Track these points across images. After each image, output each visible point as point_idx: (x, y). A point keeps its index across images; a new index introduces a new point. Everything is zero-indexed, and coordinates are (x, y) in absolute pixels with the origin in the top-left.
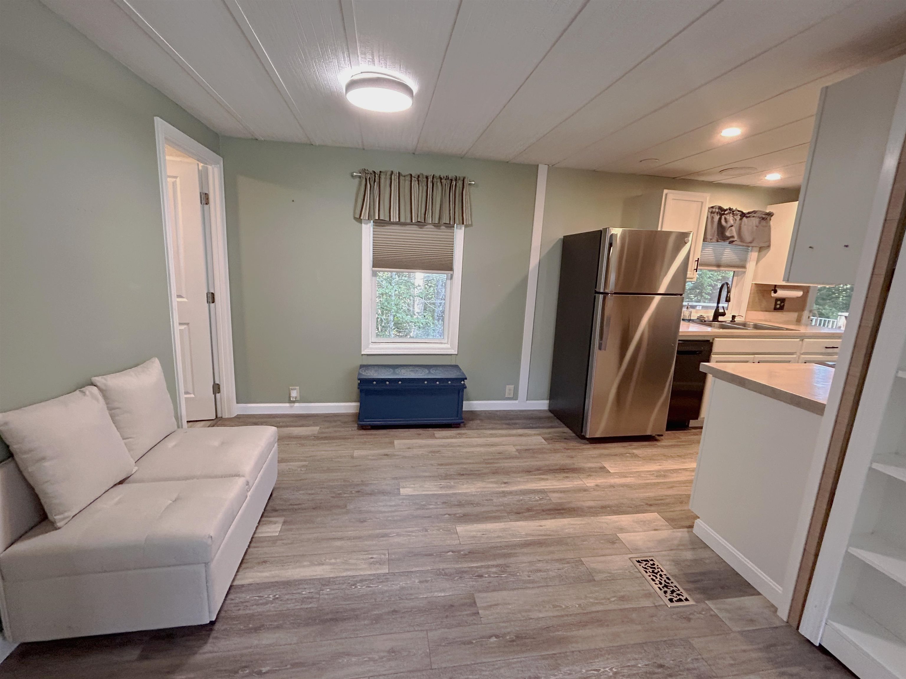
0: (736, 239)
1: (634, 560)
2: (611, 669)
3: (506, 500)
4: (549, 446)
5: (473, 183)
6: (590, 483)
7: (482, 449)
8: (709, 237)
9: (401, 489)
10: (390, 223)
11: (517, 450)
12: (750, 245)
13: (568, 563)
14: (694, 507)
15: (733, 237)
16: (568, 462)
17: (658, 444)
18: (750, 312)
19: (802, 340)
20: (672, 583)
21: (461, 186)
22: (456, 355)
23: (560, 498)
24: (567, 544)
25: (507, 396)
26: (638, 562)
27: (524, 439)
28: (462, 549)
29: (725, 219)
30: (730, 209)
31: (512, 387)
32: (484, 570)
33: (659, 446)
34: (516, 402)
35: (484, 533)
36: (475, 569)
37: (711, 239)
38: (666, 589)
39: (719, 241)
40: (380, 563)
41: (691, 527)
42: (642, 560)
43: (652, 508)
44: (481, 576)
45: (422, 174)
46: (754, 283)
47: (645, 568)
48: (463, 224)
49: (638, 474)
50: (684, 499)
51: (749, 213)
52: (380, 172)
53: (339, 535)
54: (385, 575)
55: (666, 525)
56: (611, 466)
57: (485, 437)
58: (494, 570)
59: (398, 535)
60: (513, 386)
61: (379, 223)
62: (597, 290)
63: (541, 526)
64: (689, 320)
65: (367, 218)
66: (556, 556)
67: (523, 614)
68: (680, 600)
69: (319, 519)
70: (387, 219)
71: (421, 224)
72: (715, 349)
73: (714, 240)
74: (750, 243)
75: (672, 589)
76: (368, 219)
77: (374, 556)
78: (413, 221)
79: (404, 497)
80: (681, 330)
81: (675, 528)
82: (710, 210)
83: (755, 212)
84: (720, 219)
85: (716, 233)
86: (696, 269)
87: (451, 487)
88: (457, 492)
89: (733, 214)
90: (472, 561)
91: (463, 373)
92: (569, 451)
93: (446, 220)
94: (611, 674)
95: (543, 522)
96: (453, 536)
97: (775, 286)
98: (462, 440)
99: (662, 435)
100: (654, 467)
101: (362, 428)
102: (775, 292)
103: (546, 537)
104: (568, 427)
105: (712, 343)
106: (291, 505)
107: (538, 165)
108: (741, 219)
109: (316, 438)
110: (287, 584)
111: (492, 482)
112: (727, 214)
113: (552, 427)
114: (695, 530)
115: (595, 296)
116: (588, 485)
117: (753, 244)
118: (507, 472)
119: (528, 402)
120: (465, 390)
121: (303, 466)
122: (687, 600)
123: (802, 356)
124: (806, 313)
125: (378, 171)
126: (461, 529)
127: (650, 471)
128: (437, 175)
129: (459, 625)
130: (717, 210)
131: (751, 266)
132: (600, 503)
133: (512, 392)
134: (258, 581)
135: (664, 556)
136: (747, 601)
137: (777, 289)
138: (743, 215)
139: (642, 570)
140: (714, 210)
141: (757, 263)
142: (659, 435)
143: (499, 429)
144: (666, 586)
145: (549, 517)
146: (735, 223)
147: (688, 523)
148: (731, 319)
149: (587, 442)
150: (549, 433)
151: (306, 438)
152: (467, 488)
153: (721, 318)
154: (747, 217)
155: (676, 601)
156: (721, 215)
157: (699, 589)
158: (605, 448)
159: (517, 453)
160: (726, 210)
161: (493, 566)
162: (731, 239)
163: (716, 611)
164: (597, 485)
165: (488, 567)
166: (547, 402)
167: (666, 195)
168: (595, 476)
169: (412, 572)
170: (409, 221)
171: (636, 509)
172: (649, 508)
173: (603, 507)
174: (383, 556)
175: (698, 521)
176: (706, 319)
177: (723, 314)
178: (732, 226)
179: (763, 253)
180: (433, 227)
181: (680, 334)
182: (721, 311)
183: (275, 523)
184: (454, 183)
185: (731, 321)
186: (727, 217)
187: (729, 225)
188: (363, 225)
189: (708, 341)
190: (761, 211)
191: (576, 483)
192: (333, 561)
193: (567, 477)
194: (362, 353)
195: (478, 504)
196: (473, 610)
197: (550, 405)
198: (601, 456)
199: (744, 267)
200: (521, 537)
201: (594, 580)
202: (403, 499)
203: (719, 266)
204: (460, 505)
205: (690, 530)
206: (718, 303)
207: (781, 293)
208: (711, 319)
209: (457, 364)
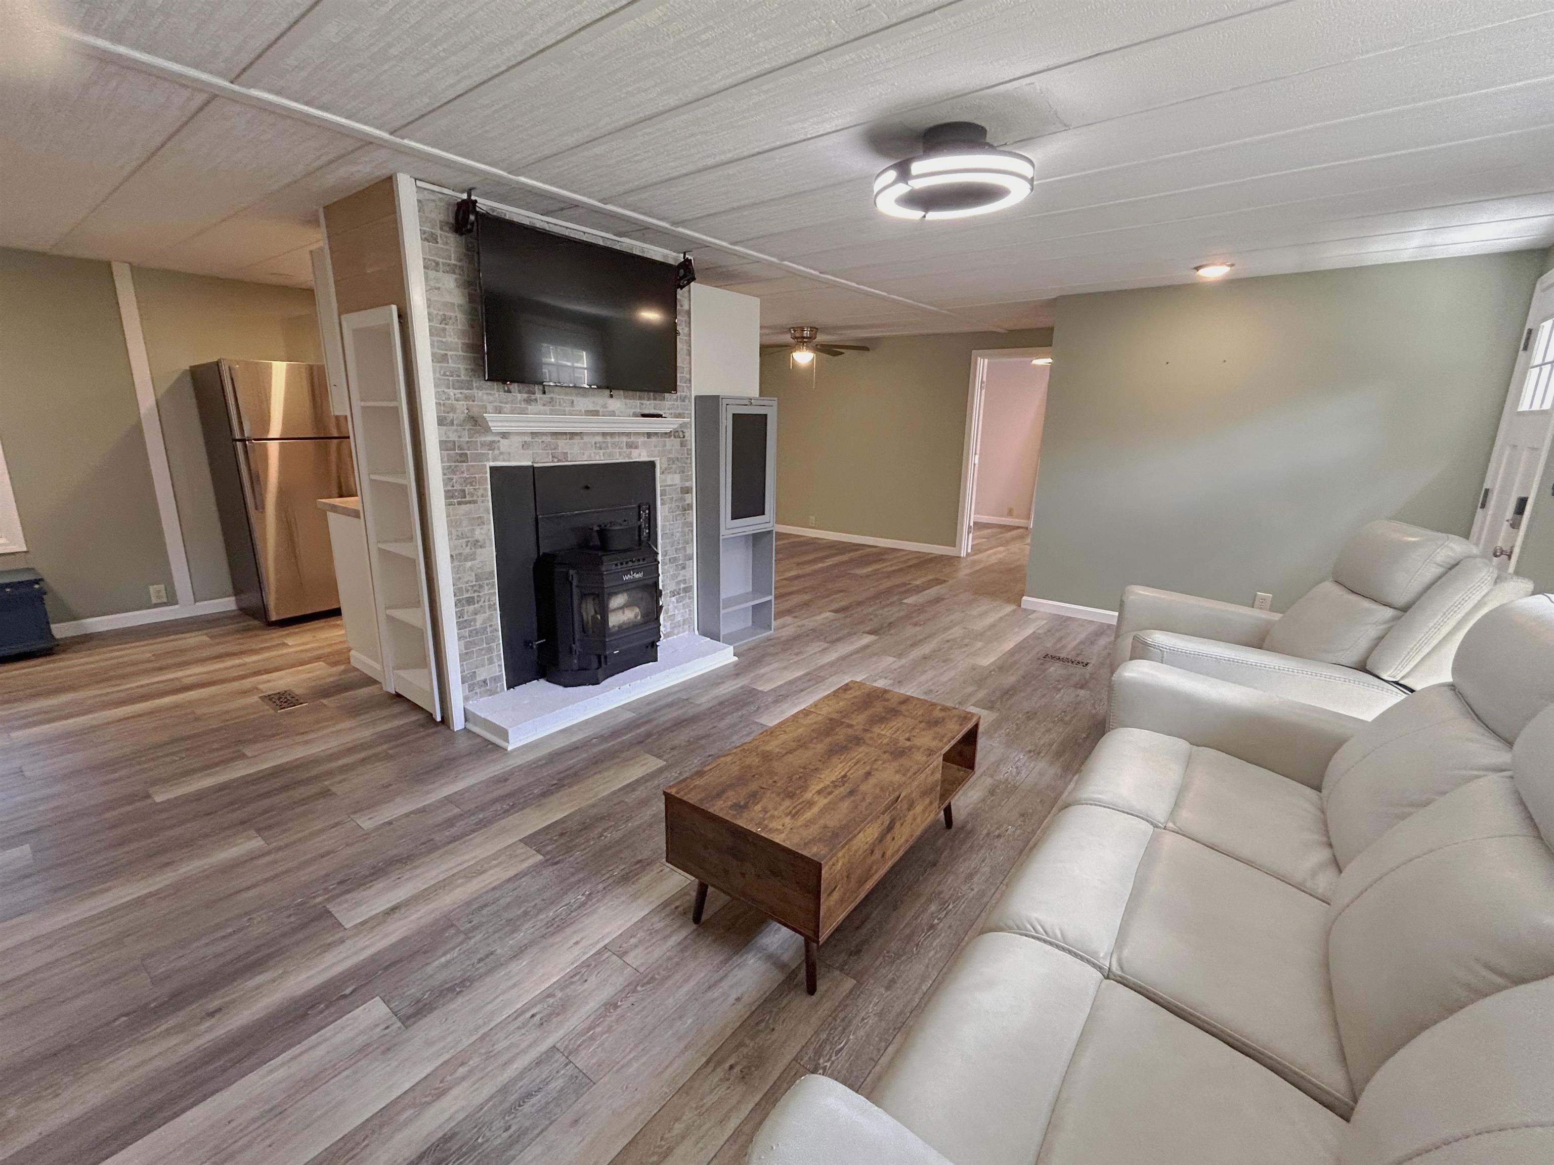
1: (263, 697)
3: (107, 698)
4: (211, 642)
6: (253, 658)
7: (88, 666)
11: (152, 655)
13: (174, 717)
16: (236, 648)
20: (295, 699)
22: (23, 553)
23: (199, 678)
24: (182, 707)
25: (154, 601)
26: (268, 696)
27: (174, 643)
31: (162, 587)
34: (177, 607)
38: (283, 704)
42: (272, 694)
43: (319, 660)
47: (272, 698)
55: (326, 667)
56: (294, 640)
57: (102, 654)
60: (162, 585)
62: (235, 437)
66: (161, 717)
75: (290, 702)
81: (333, 667)
91: (39, 574)
92: (242, 640)
98: (53, 665)
103: (155, 709)
104: (257, 619)
107: (109, 265)
111: (90, 690)
113: (231, 624)
114: (352, 664)
116: (248, 660)
119: (198, 604)
122: (301, 704)
132: (257, 670)
133: (163, 593)
135: (303, 686)
139: (267, 700)
143: (134, 642)
144: (285, 702)
145: (168, 695)
150: (222, 630)
152: (43, 703)
155: (288, 707)
157: (322, 695)
159: (152, 658)
163: (325, 702)
164: (261, 659)
168: (266, 652)
171: (300, 664)
172: (316, 661)
175: (352, 653)
191: (229, 663)
193: (220, 661)
197: (237, 601)
198: (283, 636)
201: (200, 719)
205: (346, 665)
209: (31, 566)
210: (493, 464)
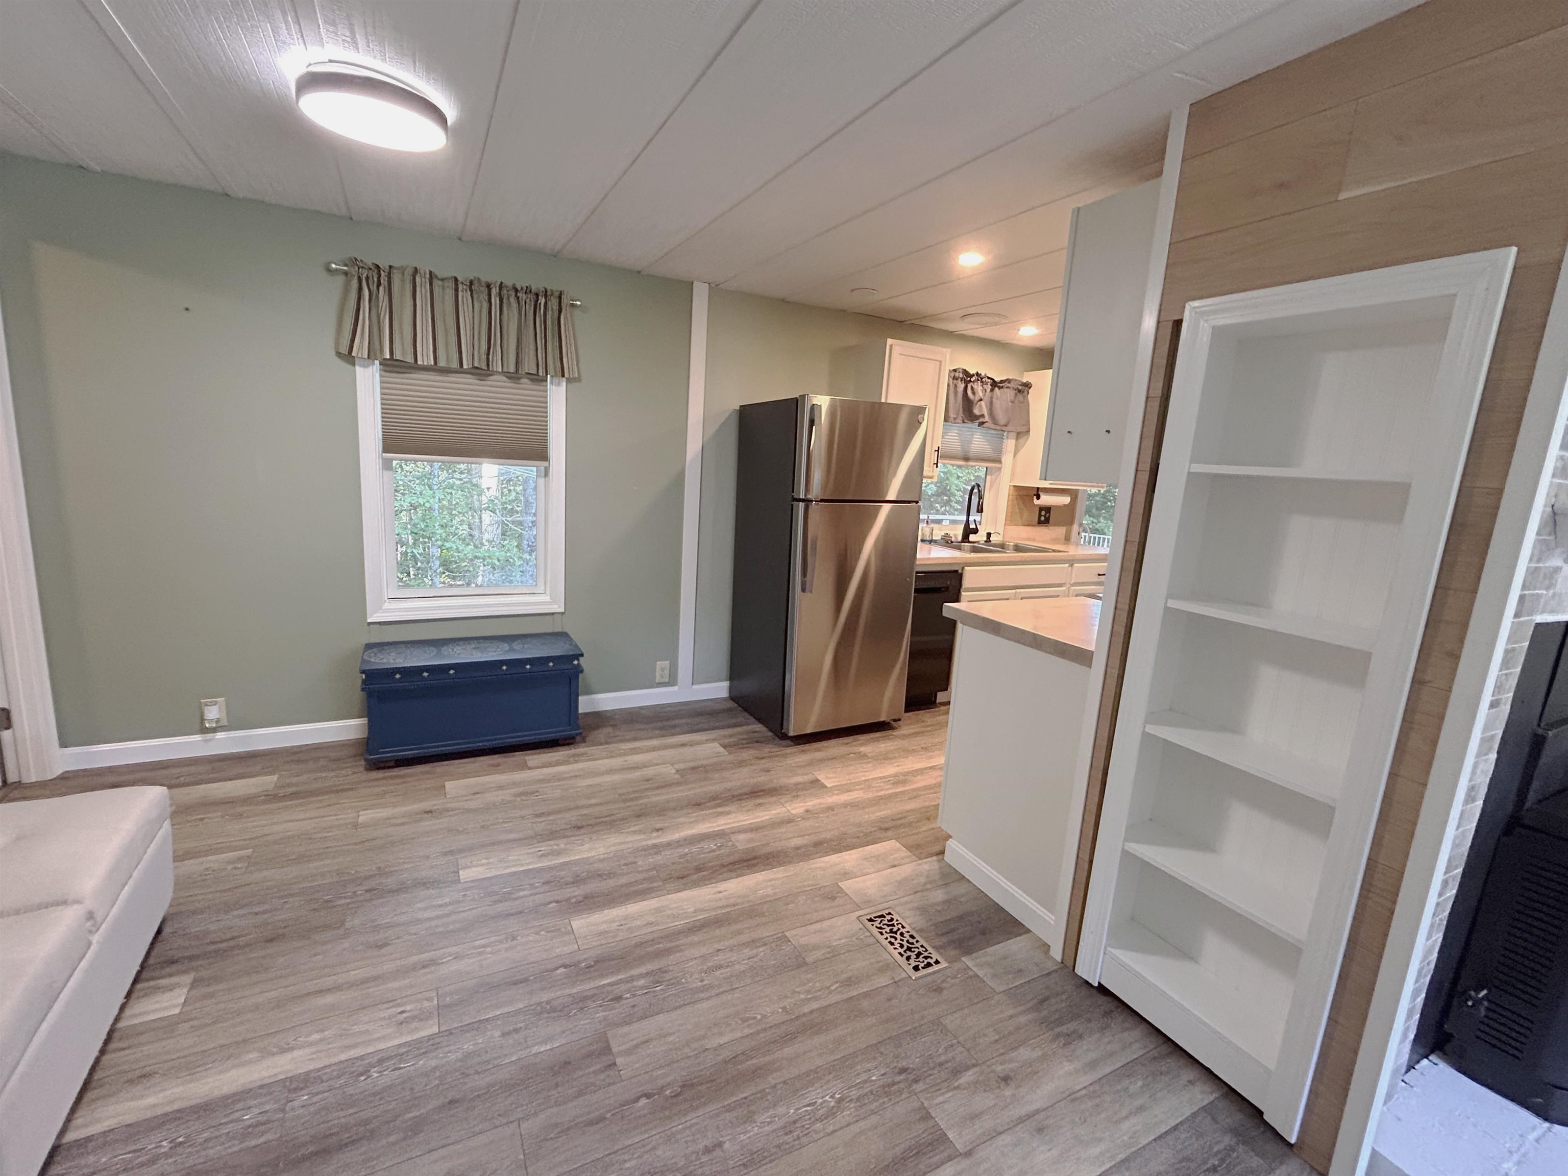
0: (987, 418)
1: (864, 919)
2: (832, 1097)
3: (659, 859)
4: (731, 758)
5: (579, 303)
6: (796, 808)
7: (617, 777)
8: (952, 415)
9: (461, 872)
10: (415, 367)
11: (677, 771)
12: (1004, 428)
13: (765, 945)
14: (944, 823)
15: (983, 416)
16: (762, 779)
17: (895, 733)
18: (1008, 527)
19: (1072, 565)
20: (917, 941)
21: (556, 307)
22: (562, 613)
23: (751, 840)
24: (762, 914)
25: (658, 679)
26: (870, 920)
27: (687, 751)
28: (582, 958)
29: (972, 388)
30: (977, 374)
31: (666, 663)
32: (623, 987)
33: (896, 736)
34: (676, 688)
35: (623, 922)
36: (610, 988)
37: (955, 419)
38: (909, 953)
39: (966, 421)
40: (422, 1017)
41: (942, 852)
42: (875, 917)
43: (890, 833)
44: (618, 999)
45: (479, 279)
46: (1012, 484)
47: (880, 928)
48: (563, 376)
49: (867, 785)
50: (930, 814)
51: (1002, 382)
52: (390, 267)
53: (329, 982)
54: (430, 1037)
55: (910, 856)
56: (827, 777)
57: (620, 755)
58: (642, 982)
59: (458, 957)
60: (668, 662)
61: (391, 366)
62: (796, 497)
63: (720, 892)
64: (931, 541)
65: (366, 357)
66: (744, 938)
67: (694, 1046)
68: (929, 965)
69: (281, 960)
70: (410, 359)
71: (482, 373)
72: (966, 583)
73: (959, 420)
74: (1006, 426)
75: (917, 950)
76: (369, 357)
77: (408, 1008)
78: (465, 367)
79: (466, 885)
80: (919, 556)
81: (920, 859)
82: (952, 375)
83: (1009, 381)
84: (966, 388)
85: (961, 410)
86: (937, 464)
87: (559, 853)
88: (572, 858)
89: (982, 382)
90: (602, 976)
91: (576, 646)
92: (763, 761)
93: (529, 366)
94: (832, 1104)
95: (722, 886)
96: (566, 938)
97: (1038, 488)
98: (580, 765)
99: (900, 720)
100: (890, 770)
101: (377, 765)
102: (1038, 497)
103: (729, 909)
104: (759, 720)
105: (961, 575)
106: (212, 943)
107: (692, 283)
108: (992, 390)
109: (271, 797)
110: (205, 1109)
111: (634, 832)
112: (974, 382)
113: (735, 725)
114: (948, 857)
115: (792, 505)
116: (793, 812)
117: (1008, 428)
118: (661, 811)
119: (695, 687)
120: (580, 675)
121: (240, 859)
122: (937, 962)
123: (1073, 588)
124: (1075, 527)
125: (384, 265)
126: (580, 923)
127: (884, 778)
128: (509, 283)
129: (580, 1094)
130: (961, 375)
131: (1007, 459)
132: (814, 838)
133: (667, 672)
134: (129, 1119)
135: (906, 903)
136: (1015, 946)
137: (1041, 493)
138: (994, 384)
139: (876, 932)
140: (957, 374)
141: (1015, 456)
142: (895, 720)
143: (646, 739)
144: (909, 949)
145: (733, 874)
146: (984, 395)
147: (937, 848)
148: (985, 539)
149: (791, 743)
150: (731, 736)
151: (247, 800)
152: (591, 849)
153: (972, 537)
154: (1000, 388)
155: (923, 968)
156: (967, 383)
157: (953, 942)
158: (819, 750)
159: (677, 776)
160: (973, 375)
161: (641, 976)
162: (981, 420)
163: (974, 969)
164: (807, 811)
165: (632, 979)
166: (726, 684)
167: (891, 346)
168: (804, 795)
169: (487, 1020)
170: (455, 365)
171: (867, 839)
172: (884, 834)
173: (817, 844)
174: (426, 1004)
175: (950, 843)
176: (953, 539)
177: (975, 531)
178: (981, 400)
179: (1021, 441)
180: (505, 379)
181: (917, 563)
182: (972, 526)
183: (171, 988)
184: (542, 300)
185: (986, 541)
186: (975, 386)
187: (977, 398)
188: (357, 368)
189: (956, 571)
190: (1016, 380)
191: (773, 812)
192: (316, 1037)
193: (760, 804)
194: (369, 621)
195: (611, 875)
196: (606, 1060)
197: (731, 688)
198: (810, 763)
199: (1000, 461)
200: (686, 918)
201: (806, 964)
202: (466, 889)
203: (967, 459)
204: (578, 881)
205: (940, 857)
206: (968, 515)
207: (1046, 500)
208: (960, 539)
209: (566, 630)
210: (1540, 618)
